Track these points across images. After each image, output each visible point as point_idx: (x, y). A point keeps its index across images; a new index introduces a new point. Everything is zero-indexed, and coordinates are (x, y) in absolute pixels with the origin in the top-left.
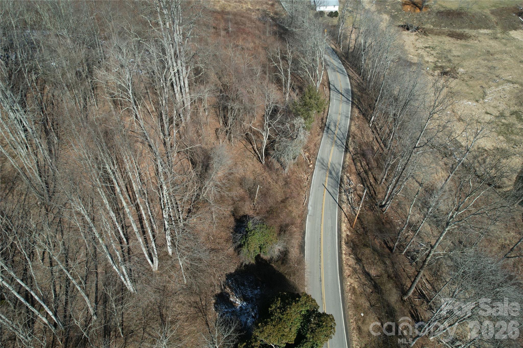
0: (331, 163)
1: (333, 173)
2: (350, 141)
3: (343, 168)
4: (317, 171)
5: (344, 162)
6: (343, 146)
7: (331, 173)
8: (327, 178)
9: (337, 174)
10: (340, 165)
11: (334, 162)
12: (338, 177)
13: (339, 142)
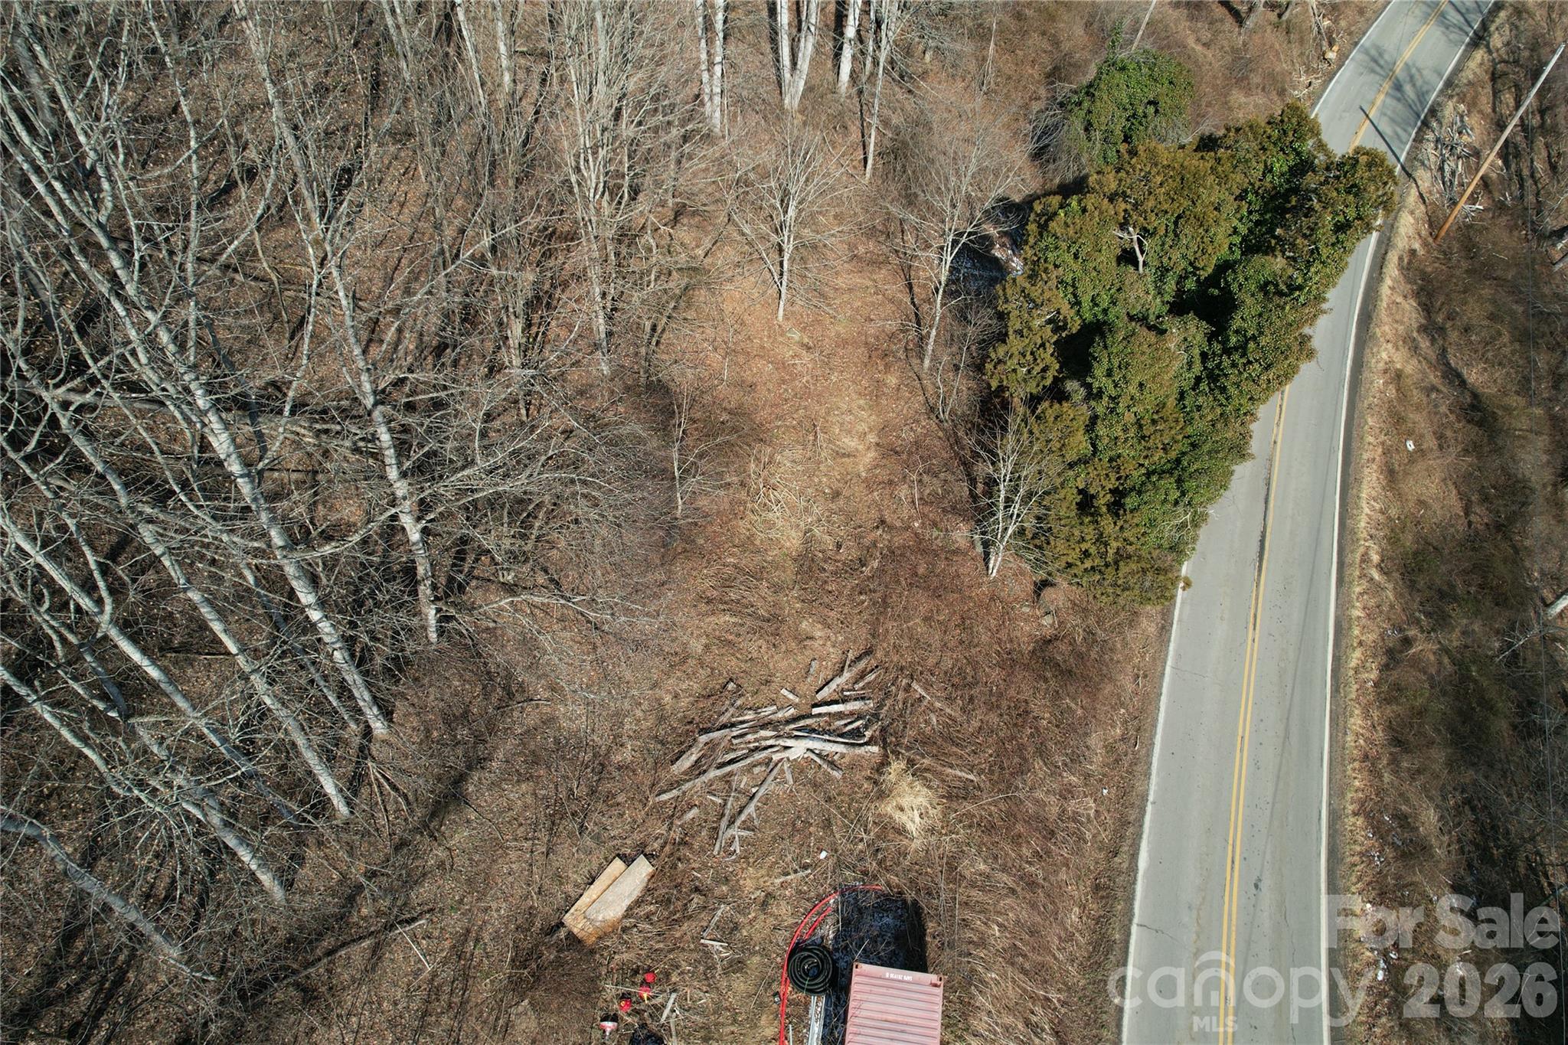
0: (1406, 64)
1: (1408, 89)
2: (1498, 21)
3: (1449, 84)
4: (1348, 74)
5: (1458, 69)
6: (1468, 29)
7: (1398, 87)
8: (1382, 97)
9: (1422, 96)
10: (1441, 75)
11: (1419, 64)
12: (1423, 103)
13: (1454, 17)
